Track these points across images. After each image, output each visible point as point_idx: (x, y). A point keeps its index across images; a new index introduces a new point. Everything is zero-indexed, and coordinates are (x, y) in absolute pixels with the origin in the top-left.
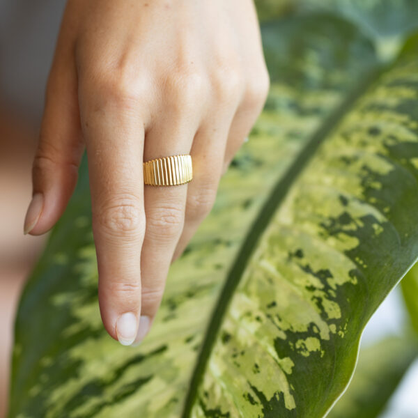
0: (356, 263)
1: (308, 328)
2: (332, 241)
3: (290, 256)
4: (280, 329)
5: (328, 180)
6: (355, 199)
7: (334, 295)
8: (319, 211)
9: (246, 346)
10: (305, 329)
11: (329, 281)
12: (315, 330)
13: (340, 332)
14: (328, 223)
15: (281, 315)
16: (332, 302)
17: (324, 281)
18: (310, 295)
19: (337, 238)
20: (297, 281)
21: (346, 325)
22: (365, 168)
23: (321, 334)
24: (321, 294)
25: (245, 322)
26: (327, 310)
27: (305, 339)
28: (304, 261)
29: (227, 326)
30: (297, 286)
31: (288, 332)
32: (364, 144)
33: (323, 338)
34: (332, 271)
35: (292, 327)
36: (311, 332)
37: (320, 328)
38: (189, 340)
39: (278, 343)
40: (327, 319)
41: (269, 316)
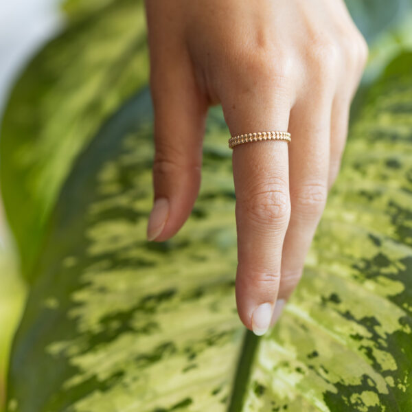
0: (404, 309)
1: (362, 381)
2: (370, 285)
3: (324, 301)
4: (328, 382)
5: (350, 216)
6: (387, 238)
7: (385, 344)
8: (348, 251)
9: (286, 398)
10: (358, 382)
11: (377, 328)
12: (371, 383)
13: (400, 386)
14: (362, 265)
15: (327, 366)
16: (383, 352)
17: (371, 329)
18: (357, 344)
19: (376, 281)
20: (338, 329)
21: (406, 378)
22: (391, 204)
23: (378, 387)
24: (371, 344)
25: (282, 372)
26: (379, 361)
27: (360, 393)
28: (343, 307)
29: (257, 376)
30: (340, 334)
31: (338, 385)
32: (384, 178)
33: (381, 391)
34: (379, 318)
35: (342, 380)
36: (365, 385)
37: (376, 381)
38: (215, 392)
39: (328, 397)
40: (382, 371)
41: (311, 367)
